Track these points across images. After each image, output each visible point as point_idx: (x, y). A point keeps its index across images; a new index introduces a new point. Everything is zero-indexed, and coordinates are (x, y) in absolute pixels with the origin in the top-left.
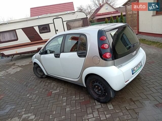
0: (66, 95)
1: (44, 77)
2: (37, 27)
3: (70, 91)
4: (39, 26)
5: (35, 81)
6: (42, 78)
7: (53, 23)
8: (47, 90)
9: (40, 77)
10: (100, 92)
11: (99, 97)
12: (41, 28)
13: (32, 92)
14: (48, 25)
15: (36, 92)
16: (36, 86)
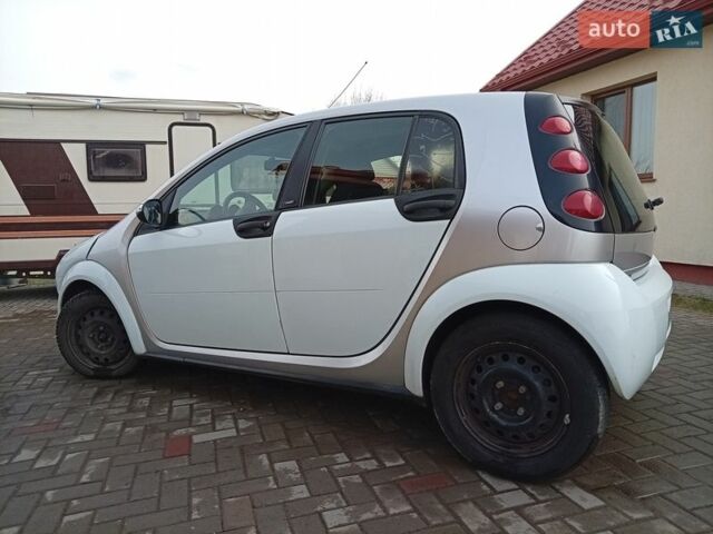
0: (285, 450)
1: (114, 373)
2: (84, 145)
3: (307, 435)
4: (92, 147)
5: (61, 392)
6: (101, 375)
7: (165, 143)
8: (151, 430)
9: (92, 373)
10: (521, 411)
11: (509, 448)
12: (101, 155)
13: (49, 440)
14: (141, 145)
15: (78, 439)
16: (71, 410)
